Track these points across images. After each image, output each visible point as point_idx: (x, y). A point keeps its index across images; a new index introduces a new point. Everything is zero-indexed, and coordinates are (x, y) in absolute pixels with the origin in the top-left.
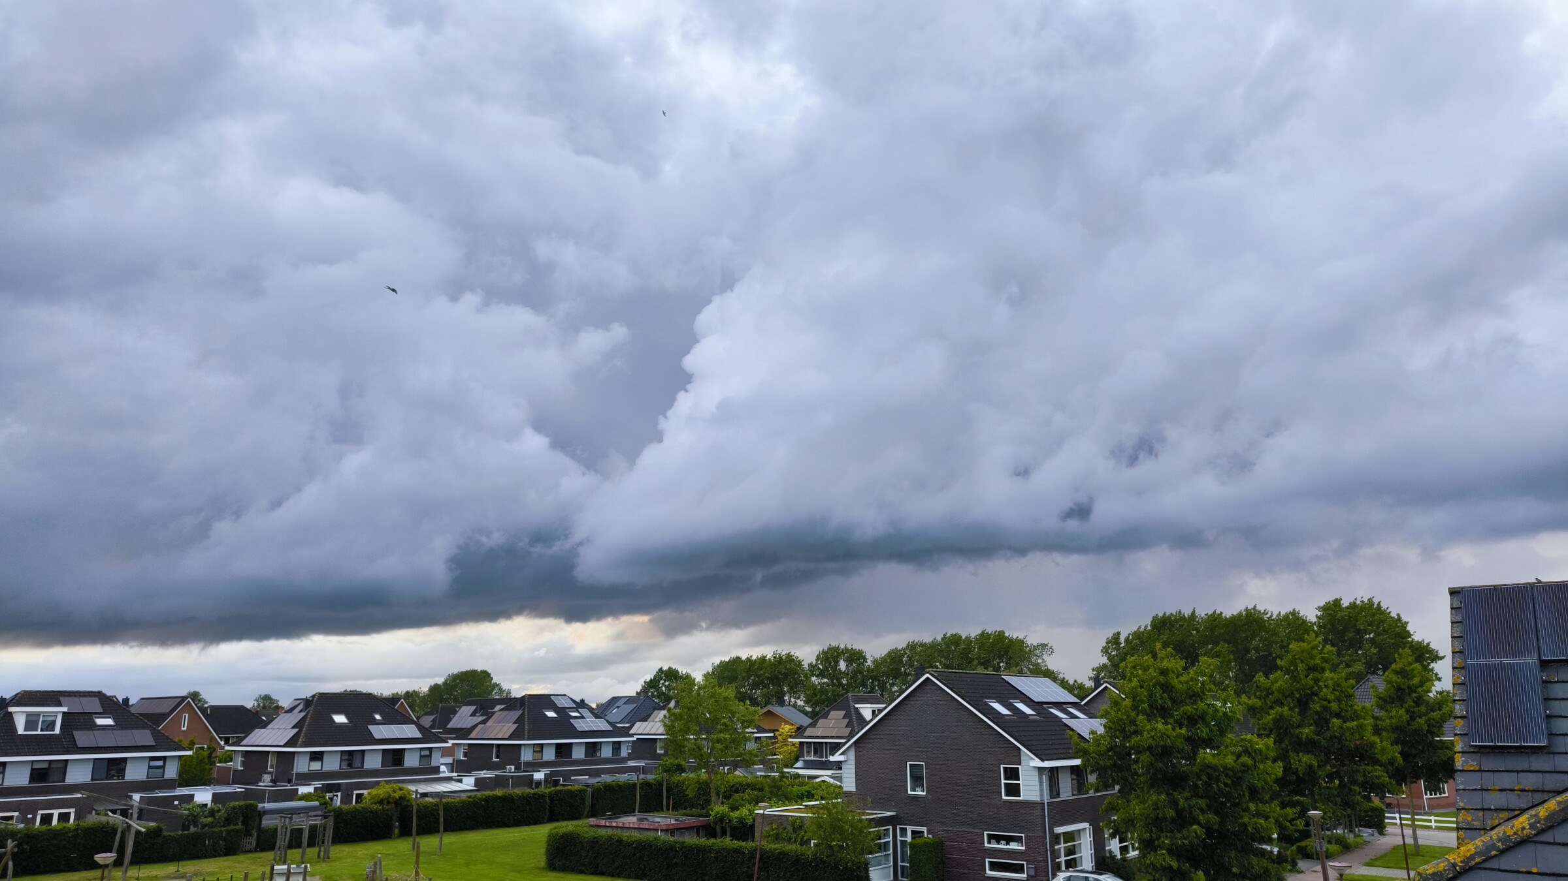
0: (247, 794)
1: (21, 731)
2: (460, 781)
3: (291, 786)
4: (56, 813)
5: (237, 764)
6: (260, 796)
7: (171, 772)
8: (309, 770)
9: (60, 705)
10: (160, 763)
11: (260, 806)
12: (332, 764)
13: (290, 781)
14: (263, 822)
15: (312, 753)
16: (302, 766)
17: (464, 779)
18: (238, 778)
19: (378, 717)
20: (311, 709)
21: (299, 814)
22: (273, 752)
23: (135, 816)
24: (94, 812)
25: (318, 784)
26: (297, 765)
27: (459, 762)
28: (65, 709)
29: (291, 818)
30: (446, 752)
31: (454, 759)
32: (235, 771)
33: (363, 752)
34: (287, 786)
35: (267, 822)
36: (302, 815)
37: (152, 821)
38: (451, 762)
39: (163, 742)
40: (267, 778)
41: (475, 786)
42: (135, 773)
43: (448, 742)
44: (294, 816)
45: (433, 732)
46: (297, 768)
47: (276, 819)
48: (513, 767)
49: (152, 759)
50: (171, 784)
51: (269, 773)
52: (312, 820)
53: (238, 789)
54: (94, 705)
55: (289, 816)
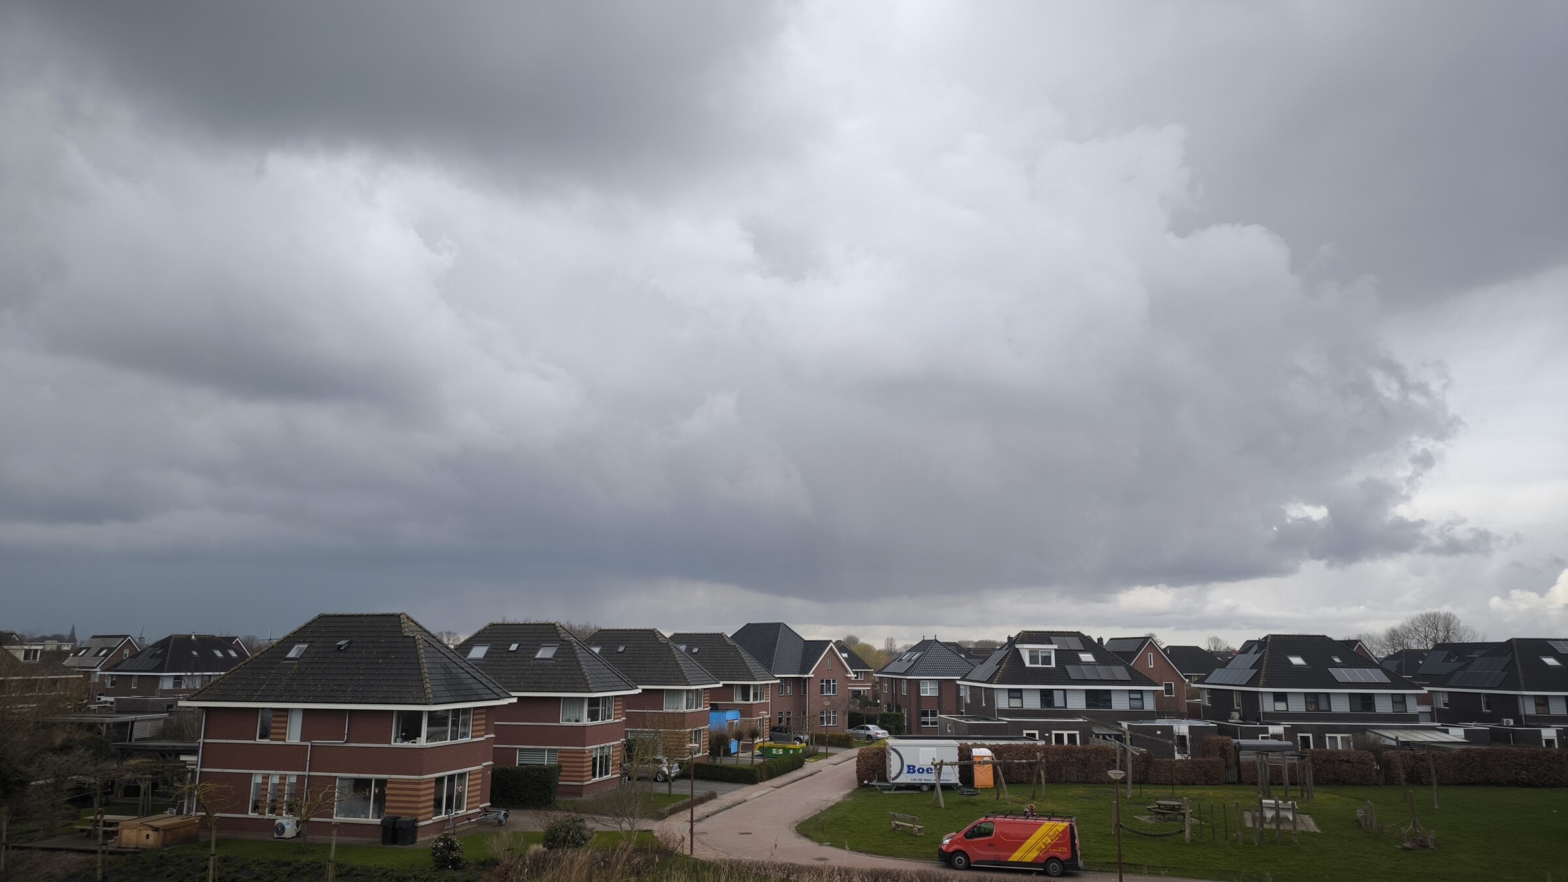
0: (1221, 730)
1: (1027, 664)
2: (1447, 732)
3: (1260, 724)
4: (1065, 733)
5: (1204, 700)
6: (1232, 732)
7: (1149, 705)
8: (1275, 711)
9: (1051, 643)
10: (1139, 696)
11: (1235, 741)
12: (1297, 706)
13: (1258, 720)
14: (1241, 757)
15: (1275, 694)
16: (1268, 705)
17: (1451, 730)
18: (1207, 714)
19: (1337, 660)
20: (1267, 650)
21: (1275, 751)
22: (1236, 691)
23: (1128, 741)
24: (1094, 736)
25: (1288, 724)
26: (1263, 705)
27: (1439, 710)
28: (1055, 647)
29: (1267, 755)
30: (1421, 700)
31: (1432, 708)
32: (1205, 707)
33: (1328, 694)
34: (1256, 724)
35: (1244, 757)
36: (1277, 753)
37: (1143, 747)
38: (1430, 711)
39: (1137, 677)
40: (1236, 715)
41: (1465, 738)
42: (1120, 703)
43: (1423, 689)
44: (1269, 753)
45: (1403, 678)
46: (1263, 708)
47: (1252, 755)
48: (1511, 722)
49: (1130, 692)
50: (1150, 716)
51: (1236, 711)
52: (1289, 759)
53: (1211, 724)
54: (1075, 644)
55: (1266, 753)
